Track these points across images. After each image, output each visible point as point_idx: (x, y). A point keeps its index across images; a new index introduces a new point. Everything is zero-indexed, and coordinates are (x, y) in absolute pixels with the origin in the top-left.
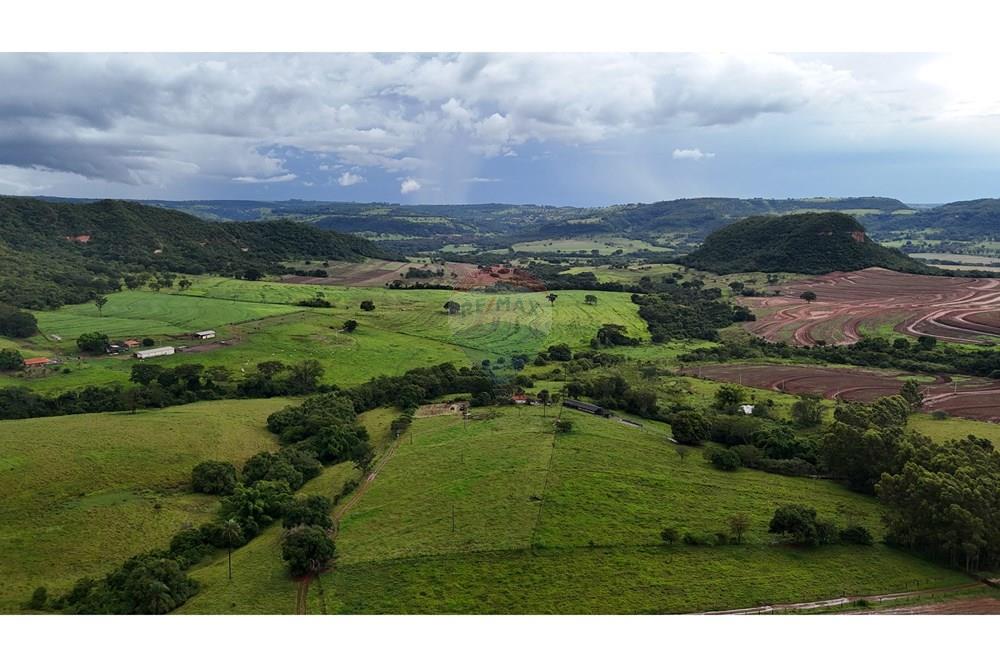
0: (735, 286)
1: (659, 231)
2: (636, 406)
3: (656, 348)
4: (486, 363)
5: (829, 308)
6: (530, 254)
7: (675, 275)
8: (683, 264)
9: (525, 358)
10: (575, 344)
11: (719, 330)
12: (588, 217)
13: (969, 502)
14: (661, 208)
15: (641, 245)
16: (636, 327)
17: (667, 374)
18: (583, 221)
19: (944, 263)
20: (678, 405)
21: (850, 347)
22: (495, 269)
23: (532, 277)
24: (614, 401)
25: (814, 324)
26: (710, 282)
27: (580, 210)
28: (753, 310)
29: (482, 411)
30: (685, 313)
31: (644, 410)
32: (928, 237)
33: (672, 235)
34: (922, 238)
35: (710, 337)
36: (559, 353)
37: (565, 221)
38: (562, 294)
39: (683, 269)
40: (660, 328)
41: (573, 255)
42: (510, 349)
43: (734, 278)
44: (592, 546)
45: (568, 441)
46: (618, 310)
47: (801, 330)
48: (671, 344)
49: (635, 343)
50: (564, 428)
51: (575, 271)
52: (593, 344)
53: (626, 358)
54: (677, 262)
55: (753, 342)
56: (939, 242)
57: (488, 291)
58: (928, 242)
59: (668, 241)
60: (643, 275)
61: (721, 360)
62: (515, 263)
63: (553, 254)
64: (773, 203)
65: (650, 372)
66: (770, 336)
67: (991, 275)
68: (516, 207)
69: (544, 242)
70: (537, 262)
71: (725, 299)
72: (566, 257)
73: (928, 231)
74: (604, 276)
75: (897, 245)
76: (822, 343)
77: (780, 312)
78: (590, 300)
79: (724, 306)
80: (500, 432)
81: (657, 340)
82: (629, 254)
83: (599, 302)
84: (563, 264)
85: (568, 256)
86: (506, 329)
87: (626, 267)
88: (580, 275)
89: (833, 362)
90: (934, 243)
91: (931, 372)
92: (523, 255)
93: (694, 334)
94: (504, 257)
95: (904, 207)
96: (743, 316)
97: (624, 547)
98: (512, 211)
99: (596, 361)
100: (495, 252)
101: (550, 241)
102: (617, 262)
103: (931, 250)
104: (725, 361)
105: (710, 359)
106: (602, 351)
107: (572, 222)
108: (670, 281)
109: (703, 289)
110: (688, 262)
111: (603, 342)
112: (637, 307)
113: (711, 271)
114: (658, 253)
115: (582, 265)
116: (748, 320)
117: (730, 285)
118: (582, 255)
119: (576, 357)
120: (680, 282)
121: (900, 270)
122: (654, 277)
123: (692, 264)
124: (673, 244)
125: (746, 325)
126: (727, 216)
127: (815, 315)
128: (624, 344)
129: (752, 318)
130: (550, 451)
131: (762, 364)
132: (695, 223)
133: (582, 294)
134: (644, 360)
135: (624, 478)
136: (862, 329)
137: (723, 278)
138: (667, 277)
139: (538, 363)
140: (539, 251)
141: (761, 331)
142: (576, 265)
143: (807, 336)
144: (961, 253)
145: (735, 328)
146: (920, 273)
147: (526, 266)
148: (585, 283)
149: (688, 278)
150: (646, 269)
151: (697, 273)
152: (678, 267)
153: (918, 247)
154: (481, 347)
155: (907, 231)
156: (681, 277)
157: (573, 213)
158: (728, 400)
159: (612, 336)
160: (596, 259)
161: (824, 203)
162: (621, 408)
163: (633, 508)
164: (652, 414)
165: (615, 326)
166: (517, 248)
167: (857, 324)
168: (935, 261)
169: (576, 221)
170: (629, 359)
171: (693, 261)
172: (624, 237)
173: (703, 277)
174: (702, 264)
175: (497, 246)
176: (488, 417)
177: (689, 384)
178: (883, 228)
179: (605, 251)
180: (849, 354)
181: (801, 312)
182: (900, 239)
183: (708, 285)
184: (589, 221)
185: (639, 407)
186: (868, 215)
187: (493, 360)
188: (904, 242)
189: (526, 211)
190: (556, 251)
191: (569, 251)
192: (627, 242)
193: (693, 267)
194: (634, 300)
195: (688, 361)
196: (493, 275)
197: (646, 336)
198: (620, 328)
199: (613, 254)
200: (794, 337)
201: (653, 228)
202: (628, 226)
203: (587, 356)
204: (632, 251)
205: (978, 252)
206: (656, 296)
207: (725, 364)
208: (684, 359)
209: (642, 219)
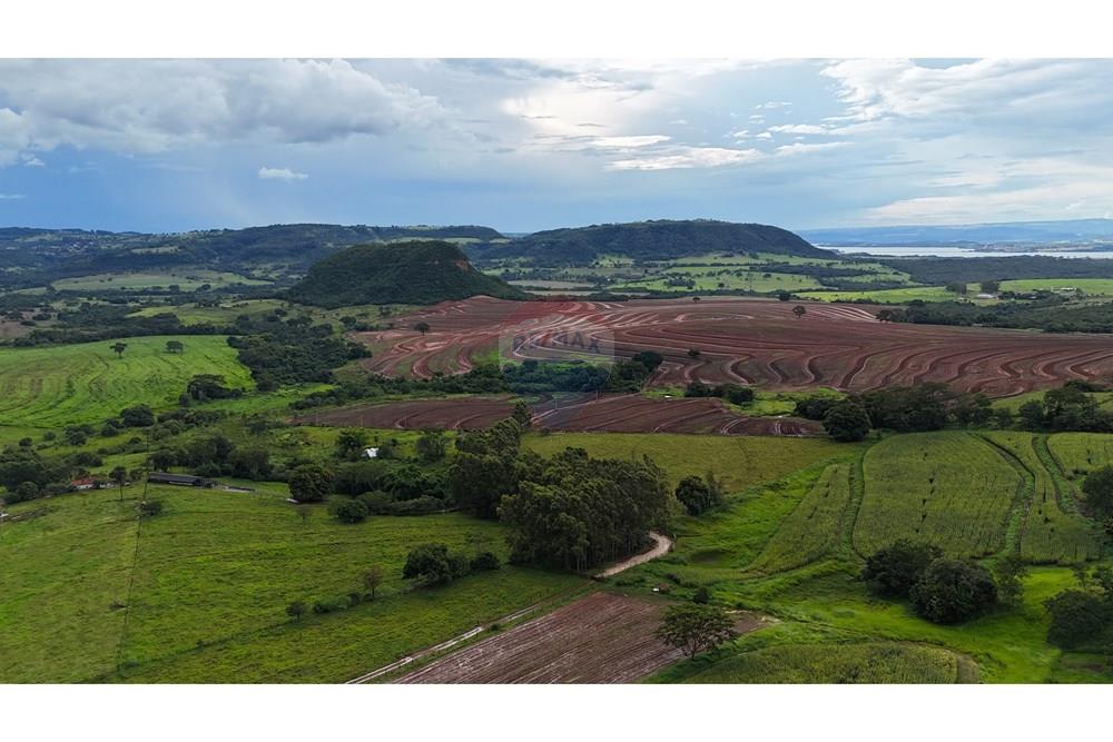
0: (346, 320)
1: (253, 262)
2: (245, 469)
3: (264, 397)
4: (25, 443)
5: (443, 339)
6: (82, 294)
7: (278, 312)
8: (286, 299)
9: (88, 430)
10: (156, 402)
11: (334, 371)
12: (159, 246)
13: (572, 508)
14: (252, 235)
15: (232, 279)
16: (236, 375)
17: (280, 426)
18: (154, 250)
19: (538, 289)
20: (295, 459)
21: (465, 376)
22: (27, 316)
23: (87, 323)
24: (218, 468)
25: (431, 356)
26: (318, 318)
27: (148, 236)
28: (368, 346)
29: (24, 507)
30: (294, 355)
31: (254, 471)
32: (522, 265)
33: (269, 266)
34: (518, 266)
35: (325, 379)
36: (137, 418)
37: (128, 250)
38: (133, 344)
39: (286, 304)
40: (266, 374)
41: (144, 292)
42: (62, 419)
43: (345, 312)
44: (201, 646)
45: (158, 525)
46: (212, 358)
47: (418, 364)
48: (282, 392)
49: (237, 394)
50: (152, 510)
51: (148, 312)
52: (183, 401)
53: (227, 413)
54: (279, 297)
55: (371, 380)
56: (531, 270)
57: (19, 344)
58: (523, 270)
59: (264, 273)
60: (238, 314)
61: (339, 404)
62: (58, 305)
63: (114, 293)
64: (377, 230)
65: (258, 426)
66: (388, 372)
67: (575, 299)
68: (52, 232)
69: (101, 277)
70: (92, 303)
71: (337, 335)
72: (134, 295)
73: (522, 259)
74: (190, 318)
75: (497, 273)
76: (439, 374)
77: (396, 346)
78: (174, 348)
79: (336, 344)
80: (56, 532)
81: (264, 388)
82: (219, 289)
83: (185, 350)
84: (131, 305)
85: (136, 294)
86: (51, 394)
87: (216, 305)
88: (155, 316)
89: (451, 393)
90: (528, 270)
91: (536, 392)
92: (70, 295)
93: (306, 377)
94: (41, 298)
95: (499, 236)
96: (358, 353)
97: (243, 637)
98: (48, 237)
99: (188, 421)
100: (27, 292)
101: (109, 275)
102: (204, 300)
103: (526, 277)
104: (344, 404)
105: (328, 403)
106: (195, 408)
107: (138, 251)
108: (272, 319)
109: (312, 326)
110: (292, 296)
111: (196, 397)
112: (236, 352)
113: (319, 306)
114: (254, 288)
115: (158, 305)
116: (364, 357)
117: (341, 320)
118: (157, 291)
119: (161, 420)
120: (284, 319)
121: (502, 298)
122: (254, 315)
123: (296, 299)
124: (272, 276)
125: (362, 363)
126: (330, 245)
127: (431, 346)
128: (223, 397)
129: (368, 355)
130: (134, 543)
131: (382, 403)
132: (294, 252)
133: (161, 341)
134: (250, 414)
135: (237, 556)
136: (475, 357)
137: (333, 313)
138: (269, 315)
139: (107, 433)
140: (94, 289)
141: (378, 368)
142: (149, 304)
143: (424, 368)
144: (550, 279)
145: (351, 366)
146: (520, 299)
147: (75, 309)
148: (165, 326)
149: (294, 314)
150: (242, 306)
151: (303, 309)
152: (280, 302)
153: (514, 274)
154: (16, 422)
155: (504, 260)
156: (285, 314)
157: (138, 240)
158: (351, 445)
159: (207, 389)
160: (176, 295)
161: (426, 231)
162: (226, 473)
163: (250, 588)
164: (266, 475)
165: (209, 376)
166: (59, 286)
167: (470, 352)
168: (530, 288)
169: (144, 251)
170: (232, 414)
171: (297, 294)
172: (210, 269)
173: (311, 312)
174: (307, 298)
175: (28, 284)
176: (35, 515)
177: (306, 434)
178: (483, 257)
179: (186, 286)
180: (466, 383)
181: (417, 344)
182: (499, 268)
183: (317, 321)
184: (161, 250)
185: (247, 470)
186: (468, 243)
187: (36, 437)
188: (503, 270)
189: (69, 237)
190: (118, 288)
191: (137, 288)
192: (215, 275)
193: (298, 302)
194: (231, 343)
195: (302, 408)
196: (25, 323)
197: (251, 385)
198: (216, 378)
199: (199, 289)
200: (412, 370)
201: (246, 258)
202: (214, 257)
203: (176, 417)
204: (222, 285)
205: (563, 278)
206: (257, 337)
207: (344, 407)
208: (298, 406)
209: (231, 248)
